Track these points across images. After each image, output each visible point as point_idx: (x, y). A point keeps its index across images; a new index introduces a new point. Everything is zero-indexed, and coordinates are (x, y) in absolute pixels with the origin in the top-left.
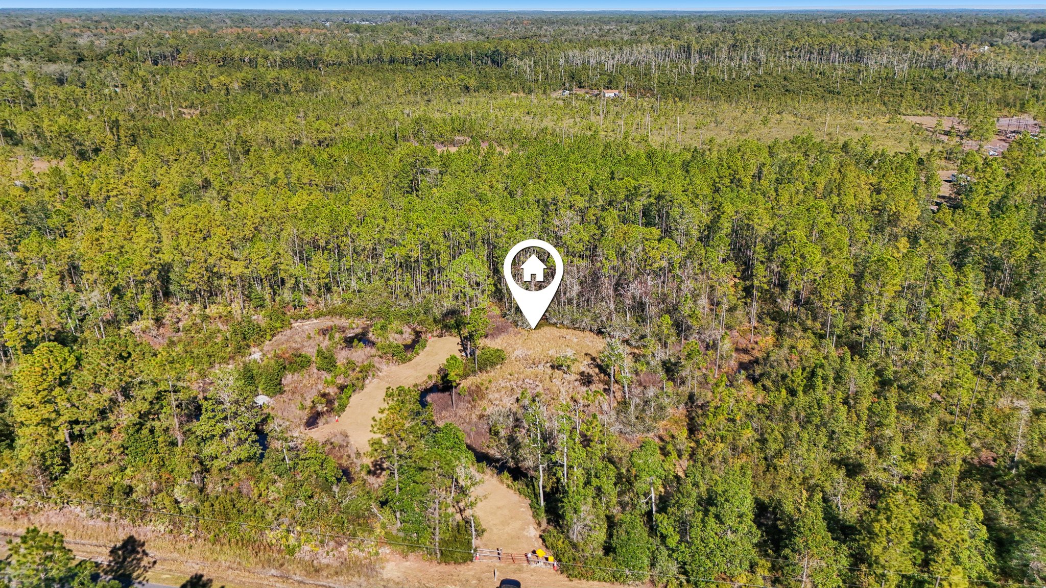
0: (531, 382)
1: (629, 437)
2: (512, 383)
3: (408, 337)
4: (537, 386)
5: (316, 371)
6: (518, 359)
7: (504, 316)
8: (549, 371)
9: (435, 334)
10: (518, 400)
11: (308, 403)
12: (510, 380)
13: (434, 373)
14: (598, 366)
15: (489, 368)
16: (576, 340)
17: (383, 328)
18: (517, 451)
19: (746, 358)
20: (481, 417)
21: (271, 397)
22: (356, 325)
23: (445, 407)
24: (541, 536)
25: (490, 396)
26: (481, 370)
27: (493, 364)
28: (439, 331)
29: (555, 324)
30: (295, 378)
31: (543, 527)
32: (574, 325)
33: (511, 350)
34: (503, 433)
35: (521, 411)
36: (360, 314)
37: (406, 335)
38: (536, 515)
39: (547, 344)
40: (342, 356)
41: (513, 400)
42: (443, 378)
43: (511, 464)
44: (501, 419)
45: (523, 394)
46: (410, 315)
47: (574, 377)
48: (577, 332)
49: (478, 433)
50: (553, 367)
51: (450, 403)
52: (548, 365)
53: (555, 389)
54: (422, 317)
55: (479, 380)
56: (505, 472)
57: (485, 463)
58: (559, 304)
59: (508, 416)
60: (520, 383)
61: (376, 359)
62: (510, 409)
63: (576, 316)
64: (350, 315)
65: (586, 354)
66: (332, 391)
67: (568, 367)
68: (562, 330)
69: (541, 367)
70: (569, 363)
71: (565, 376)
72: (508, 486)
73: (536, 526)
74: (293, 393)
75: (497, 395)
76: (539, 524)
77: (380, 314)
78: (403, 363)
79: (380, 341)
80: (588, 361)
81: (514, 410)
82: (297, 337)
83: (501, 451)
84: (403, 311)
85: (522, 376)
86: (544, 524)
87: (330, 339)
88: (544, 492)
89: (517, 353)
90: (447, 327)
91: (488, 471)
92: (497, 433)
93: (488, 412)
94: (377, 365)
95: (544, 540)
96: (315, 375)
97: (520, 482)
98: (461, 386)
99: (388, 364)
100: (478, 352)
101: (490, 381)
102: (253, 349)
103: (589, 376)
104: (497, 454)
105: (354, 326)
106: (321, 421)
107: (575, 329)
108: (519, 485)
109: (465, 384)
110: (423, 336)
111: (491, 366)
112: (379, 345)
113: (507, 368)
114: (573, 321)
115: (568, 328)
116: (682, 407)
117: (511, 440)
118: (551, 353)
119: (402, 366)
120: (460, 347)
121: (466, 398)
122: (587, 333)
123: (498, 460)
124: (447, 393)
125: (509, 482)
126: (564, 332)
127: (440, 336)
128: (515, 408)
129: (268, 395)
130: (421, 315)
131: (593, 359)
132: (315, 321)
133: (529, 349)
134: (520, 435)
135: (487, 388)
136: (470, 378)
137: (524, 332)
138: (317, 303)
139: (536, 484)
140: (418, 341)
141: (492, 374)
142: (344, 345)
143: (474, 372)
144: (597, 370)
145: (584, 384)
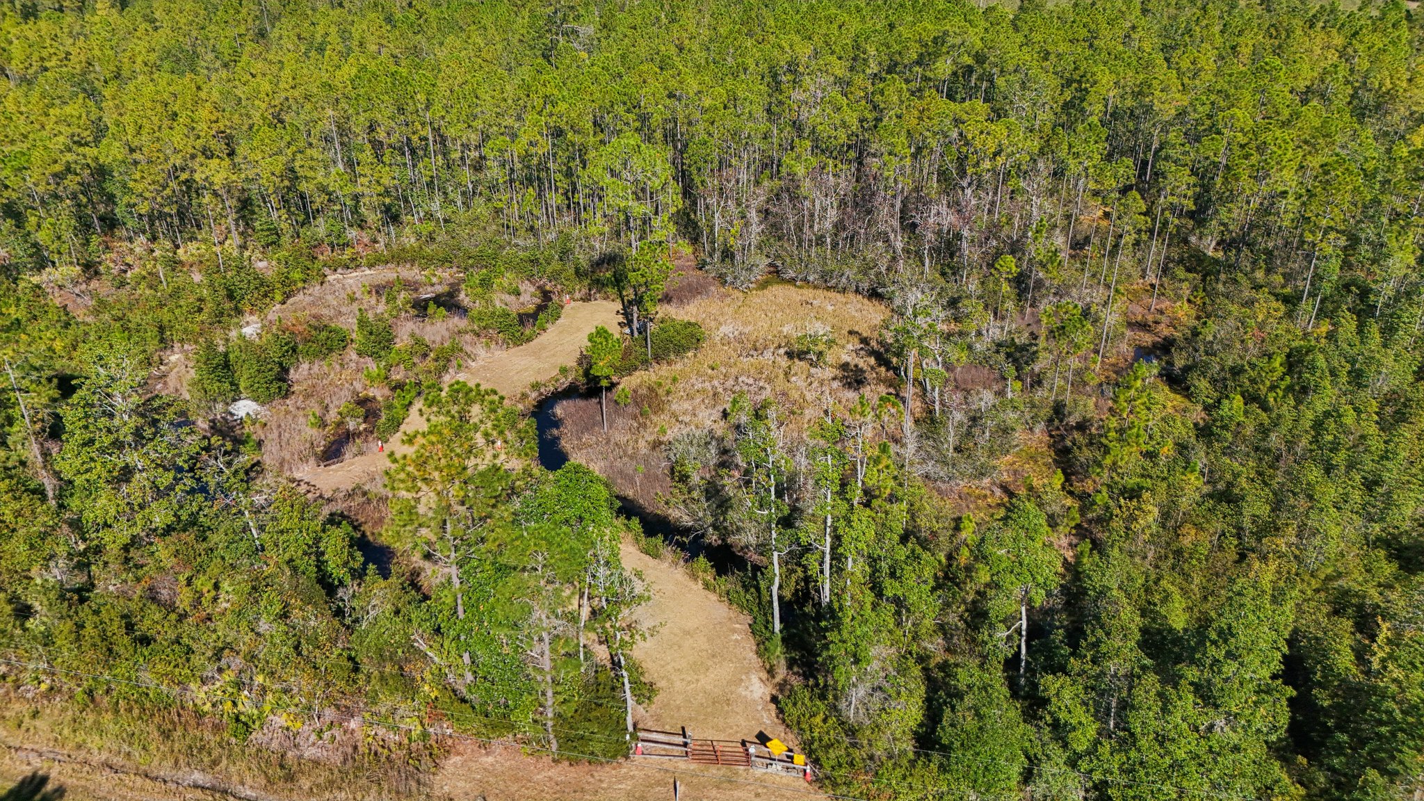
0: (751, 381)
1: (943, 487)
2: (716, 383)
3: (528, 298)
4: (762, 388)
5: (354, 356)
6: (725, 341)
7: (701, 266)
8: (784, 362)
9: (577, 295)
10: (725, 415)
11: (332, 416)
12: (711, 378)
13: (572, 363)
14: (873, 353)
15: (672, 356)
16: (830, 308)
17: (486, 283)
18: (724, 513)
19: (1147, 339)
20: (656, 445)
21: (263, 404)
22: (438, 280)
23: (588, 426)
24: (774, 699)
25: (674, 407)
26: (658, 359)
27: (680, 350)
28: (584, 291)
29: (792, 281)
30: (316, 368)
31: (779, 678)
32: (827, 282)
33: (713, 324)
34: (695, 479)
35: (731, 436)
36: (446, 261)
37: (525, 298)
38: (762, 649)
39: (779, 315)
40: (406, 331)
41: (716, 414)
42: (587, 373)
43: (713, 538)
44: (693, 450)
45: (735, 402)
46: (534, 262)
47: (829, 373)
48: (832, 294)
49: (649, 477)
50: (790, 355)
51: (599, 418)
52: (782, 351)
53: (795, 395)
54: (556, 265)
55: (654, 378)
56: (701, 558)
57: (660, 537)
58: (800, 245)
59: (707, 444)
60: (731, 382)
61: (468, 337)
62: (710, 432)
63: (831, 265)
64: (428, 261)
65: (850, 333)
66: (378, 393)
67: (820, 354)
68: (805, 291)
69: (768, 355)
70: (821, 347)
71: (813, 370)
72: (707, 586)
73: (764, 675)
74: (308, 396)
75: (687, 405)
76: (771, 672)
77: (479, 260)
78: (516, 345)
79: (478, 307)
80: (854, 344)
81: (719, 433)
82: (329, 297)
83: (692, 514)
84: (521, 254)
85: (734, 371)
86: (782, 672)
87: (388, 302)
88: (780, 598)
89: (724, 329)
90: (599, 284)
91: (667, 552)
92: (684, 478)
93: (670, 435)
94: (468, 349)
95: (781, 711)
96: (353, 365)
97: (731, 578)
98: (620, 387)
99: (488, 345)
100: (652, 328)
101: (674, 380)
102: (248, 318)
103: (858, 370)
104: (686, 518)
105: (434, 280)
106: (350, 450)
107: (828, 289)
108: (729, 583)
109: (627, 384)
110: (555, 298)
111: (677, 353)
112: (474, 313)
113: (707, 355)
114: (825, 276)
115: (816, 287)
116: (1039, 428)
117: (713, 491)
118: (786, 329)
119: (514, 350)
120: (621, 318)
121: (630, 410)
122: (851, 296)
123: (686, 531)
124: (594, 401)
125: (709, 578)
126: (808, 293)
127: (587, 299)
128: (720, 428)
129: (256, 400)
130: (554, 263)
131: (865, 341)
132: (368, 272)
133: (745, 324)
134: (730, 483)
135: (668, 393)
136: (637, 373)
137: (736, 294)
138: (375, 241)
139: (763, 585)
140: (546, 307)
141: (679, 366)
142: (413, 312)
143: (645, 362)
144: (872, 361)
145: (849, 385)
